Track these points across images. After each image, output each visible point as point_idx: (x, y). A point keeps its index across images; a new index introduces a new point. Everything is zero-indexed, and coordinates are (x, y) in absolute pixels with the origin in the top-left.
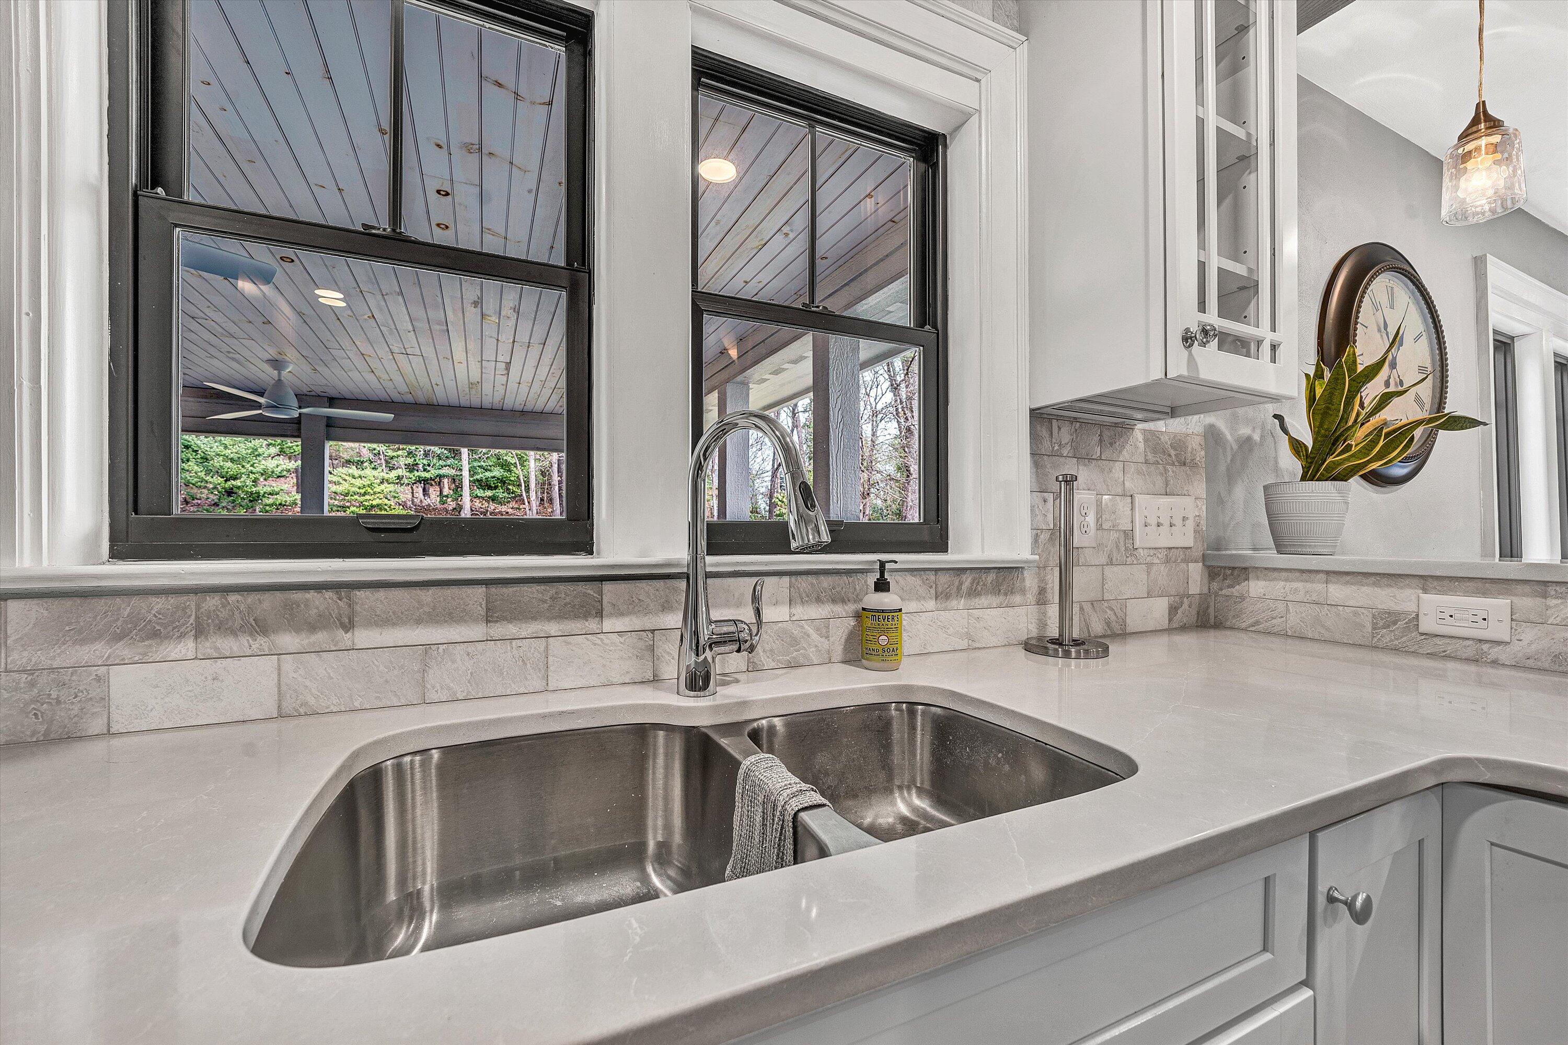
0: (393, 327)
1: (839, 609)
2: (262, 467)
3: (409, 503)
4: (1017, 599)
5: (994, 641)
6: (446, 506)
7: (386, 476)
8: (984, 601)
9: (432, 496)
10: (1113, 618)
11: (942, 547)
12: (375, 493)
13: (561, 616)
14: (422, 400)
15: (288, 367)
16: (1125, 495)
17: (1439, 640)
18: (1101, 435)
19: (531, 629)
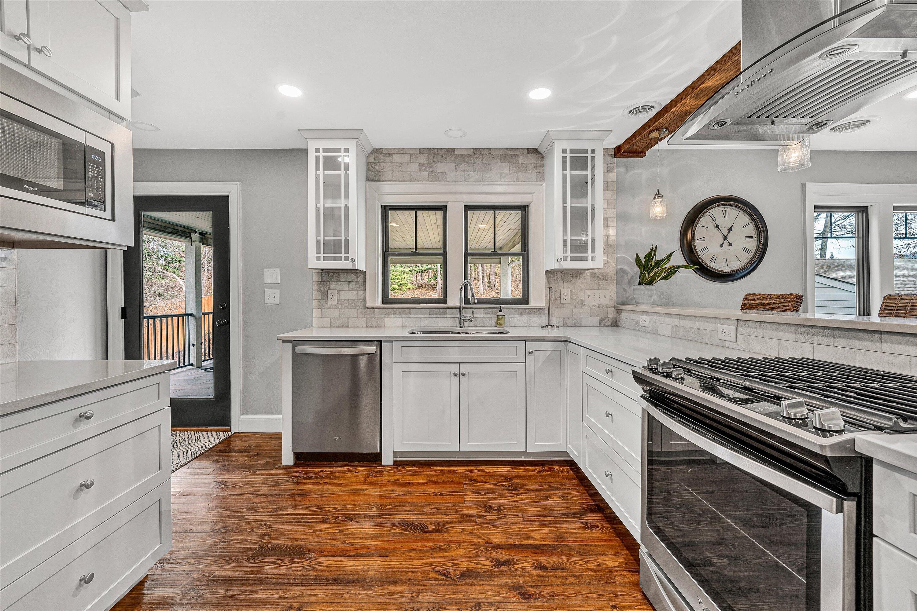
1: (493, 316)
3: (415, 283)
4: (542, 316)
5: (535, 325)
7: (406, 270)
8: (532, 315)
10: (576, 322)
11: (527, 303)
13: (440, 314)
16: (581, 290)
17: (642, 327)
18: (572, 275)
19: (436, 316)
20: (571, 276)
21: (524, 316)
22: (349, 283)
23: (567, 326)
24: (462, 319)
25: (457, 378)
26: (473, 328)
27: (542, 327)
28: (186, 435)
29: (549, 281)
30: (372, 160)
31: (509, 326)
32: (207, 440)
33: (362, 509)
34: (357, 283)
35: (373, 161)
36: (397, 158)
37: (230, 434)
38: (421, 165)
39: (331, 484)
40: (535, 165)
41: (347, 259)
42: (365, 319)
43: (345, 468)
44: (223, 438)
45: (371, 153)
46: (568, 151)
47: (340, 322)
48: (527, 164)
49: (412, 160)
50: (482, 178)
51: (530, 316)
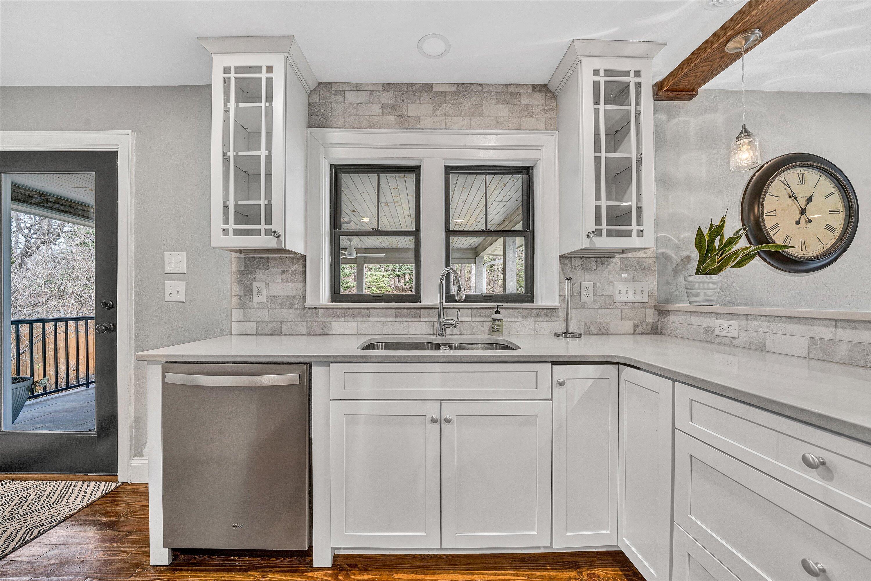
0: (383, 225)
1: (487, 319)
2: (343, 272)
3: (393, 286)
4: (556, 319)
5: (545, 332)
6: (407, 286)
8: (541, 319)
9: (402, 282)
10: (602, 328)
11: (532, 302)
12: (380, 282)
13: (411, 317)
14: (394, 247)
15: (353, 240)
16: (609, 283)
17: (720, 338)
18: (596, 261)
19: (405, 319)
20: (594, 263)
21: (529, 319)
22: (283, 272)
23: (590, 334)
24: (442, 324)
25: (437, 426)
26: (458, 337)
27: (557, 335)
29: (563, 270)
30: (316, 98)
31: (509, 334)
34: (294, 272)
35: (318, 101)
36: (351, 97)
38: (384, 106)
40: (543, 107)
41: (269, 232)
42: (304, 324)
45: (314, 90)
46: (602, 73)
47: (269, 328)
48: (532, 106)
49: (371, 99)
50: (470, 125)
51: (538, 319)
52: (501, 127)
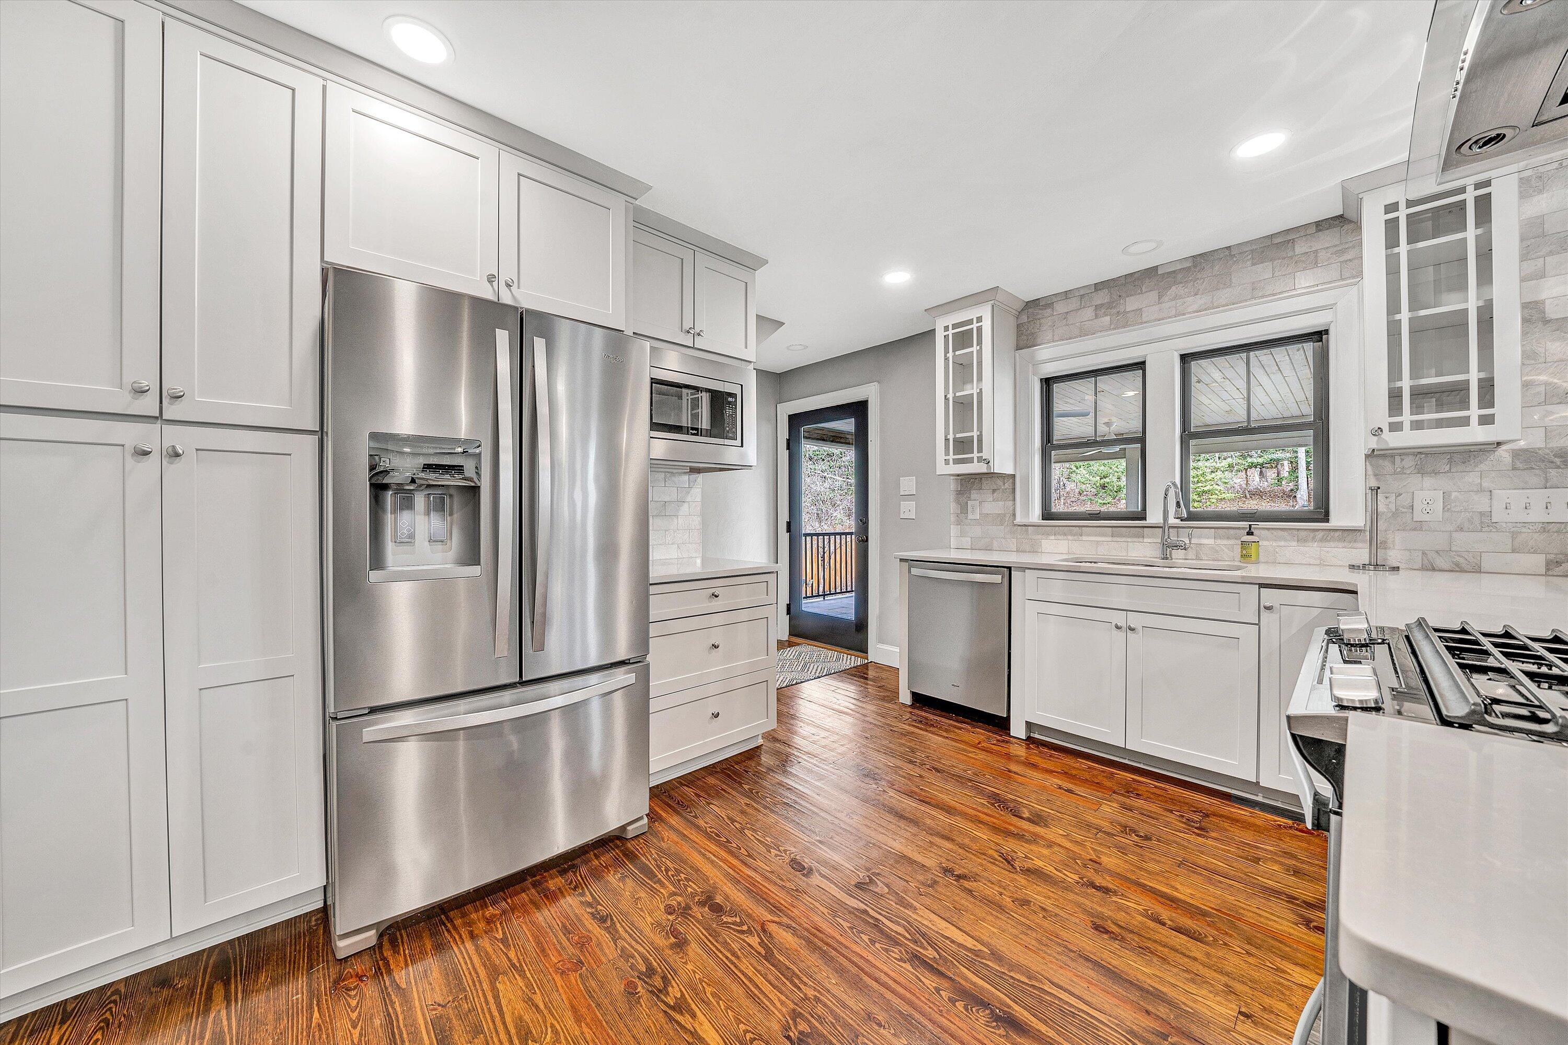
4: (1356, 545)
5: (1337, 562)
10: (1464, 562)
11: (1323, 520)
13: (1133, 537)
16: (1482, 491)
18: (1451, 458)
19: (1124, 539)
20: (1445, 461)
21: (1310, 544)
22: (994, 491)
23: (1434, 569)
24: (1166, 544)
25: (1121, 635)
26: (1194, 562)
27: (1352, 567)
28: (830, 653)
30: (1024, 318)
32: (844, 662)
33: (956, 767)
34: (1004, 491)
35: (1026, 321)
36: (1060, 308)
37: (866, 661)
38: (1097, 307)
39: (937, 734)
41: (980, 459)
42: (1014, 540)
43: (963, 726)
44: (859, 664)
45: (1022, 310)
46: (1402, 206)
47: (982, 542)
48: (1316, 252)
49: (1083, 304)
50: (1212, 302)
51: (1327, 544)
52: (1260, 294)
